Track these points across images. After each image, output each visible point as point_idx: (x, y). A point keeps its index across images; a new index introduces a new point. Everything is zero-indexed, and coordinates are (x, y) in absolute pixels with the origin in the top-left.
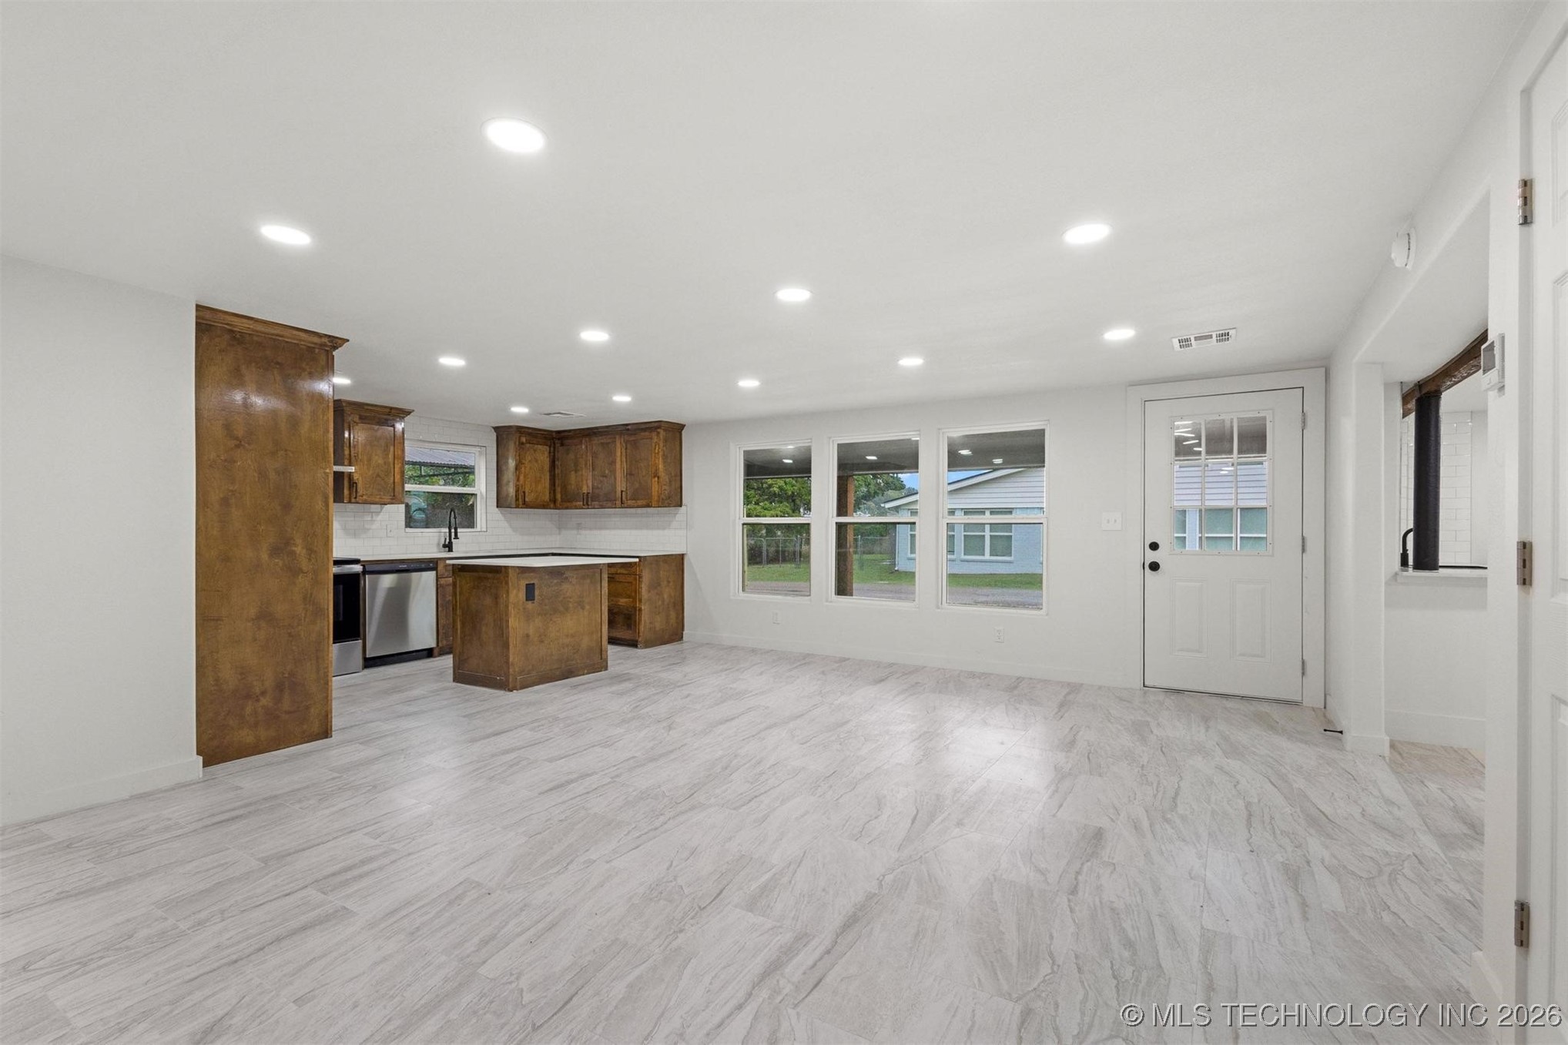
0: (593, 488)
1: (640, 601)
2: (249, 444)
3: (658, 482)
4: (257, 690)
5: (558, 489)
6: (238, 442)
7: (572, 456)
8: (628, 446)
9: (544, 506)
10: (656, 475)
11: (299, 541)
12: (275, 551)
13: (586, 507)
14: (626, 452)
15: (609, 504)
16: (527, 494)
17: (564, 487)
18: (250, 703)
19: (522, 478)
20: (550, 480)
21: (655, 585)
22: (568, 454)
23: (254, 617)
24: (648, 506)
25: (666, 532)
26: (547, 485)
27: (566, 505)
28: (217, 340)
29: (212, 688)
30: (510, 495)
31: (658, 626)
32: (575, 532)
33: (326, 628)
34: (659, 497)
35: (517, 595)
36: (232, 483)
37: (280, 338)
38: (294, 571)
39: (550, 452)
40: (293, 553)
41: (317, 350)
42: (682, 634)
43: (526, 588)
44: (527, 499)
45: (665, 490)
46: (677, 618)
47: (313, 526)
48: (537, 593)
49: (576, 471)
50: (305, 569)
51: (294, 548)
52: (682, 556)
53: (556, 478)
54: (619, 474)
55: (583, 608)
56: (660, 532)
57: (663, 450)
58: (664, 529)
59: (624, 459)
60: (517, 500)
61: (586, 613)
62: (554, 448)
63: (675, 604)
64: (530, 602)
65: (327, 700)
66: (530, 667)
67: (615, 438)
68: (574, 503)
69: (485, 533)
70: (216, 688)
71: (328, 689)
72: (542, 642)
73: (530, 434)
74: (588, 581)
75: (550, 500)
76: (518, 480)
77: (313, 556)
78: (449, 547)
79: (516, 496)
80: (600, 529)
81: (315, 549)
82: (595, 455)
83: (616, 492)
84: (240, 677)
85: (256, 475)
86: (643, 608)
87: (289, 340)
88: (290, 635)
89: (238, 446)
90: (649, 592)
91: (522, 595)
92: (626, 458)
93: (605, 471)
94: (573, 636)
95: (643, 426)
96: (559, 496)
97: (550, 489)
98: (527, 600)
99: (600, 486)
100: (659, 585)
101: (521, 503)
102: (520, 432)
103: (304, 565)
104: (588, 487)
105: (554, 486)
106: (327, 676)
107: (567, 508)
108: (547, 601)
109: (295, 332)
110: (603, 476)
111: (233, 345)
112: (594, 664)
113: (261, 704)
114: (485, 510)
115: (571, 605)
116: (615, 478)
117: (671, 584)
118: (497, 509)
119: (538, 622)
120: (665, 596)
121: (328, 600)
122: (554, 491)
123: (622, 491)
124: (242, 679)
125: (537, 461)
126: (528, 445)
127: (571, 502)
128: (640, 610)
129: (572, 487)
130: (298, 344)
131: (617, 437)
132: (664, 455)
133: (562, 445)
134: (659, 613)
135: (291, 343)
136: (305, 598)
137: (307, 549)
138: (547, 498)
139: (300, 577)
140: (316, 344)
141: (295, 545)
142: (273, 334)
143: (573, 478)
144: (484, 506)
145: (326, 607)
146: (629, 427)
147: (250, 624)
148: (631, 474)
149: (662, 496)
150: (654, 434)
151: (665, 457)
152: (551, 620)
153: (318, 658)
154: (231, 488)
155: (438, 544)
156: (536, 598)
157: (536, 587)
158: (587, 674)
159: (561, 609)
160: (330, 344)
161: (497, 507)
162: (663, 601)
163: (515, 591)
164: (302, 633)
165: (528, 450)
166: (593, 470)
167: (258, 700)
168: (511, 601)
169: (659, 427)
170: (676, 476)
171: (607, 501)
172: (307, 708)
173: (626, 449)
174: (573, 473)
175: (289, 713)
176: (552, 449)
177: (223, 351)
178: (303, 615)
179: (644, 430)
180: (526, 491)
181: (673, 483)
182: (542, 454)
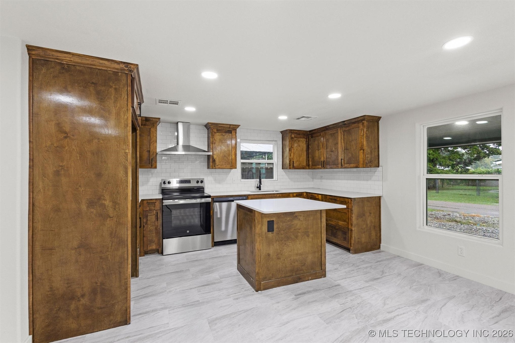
0: (326, 158)
1: (352, 225)
2: (73, 136)
3: (363, 153)
4: (79, 294)
5: (310, 160)
6: (66, 135)
7: (316, 142)
8: (345, 133)
9: (303, 168)
10: (362, 149)
11: (107, 197)
12: (91, 204)
13: (323, 168)
14: (344, 137)
15: (335, 167)
16: (295, 163)
17: (313, 158)
18: (74, 302)
19: (292, 155)
20: (307, 155)
21: (361, 215)
22: (314, 142)
23: (76, 247)
24: (357, 167)
25: (369, 182)
26: (305, 158)
27: (314, 167)
28: (52, 70)
29: (48, 293)
30: (287, 163)
31: (363, 240)
32: (320, 180)
33: (126, 253)
34: (364, 162)
35: (261, 229)
36: (62, 161)
37: (94, 67)
38: (104, 216)
39: (306, 142)
40: (104, 205)
41: (120, 74)
42: (380, 245)
43: (268, 222)
44: (295, 165)
45: (368, 157)
46: (376, 235)
47: (117, 187)
48: (275, 226)
49: (318, 150)
50: (111, 215)
51: (104, 202)
52: (379, 198)
53: (310, 154)
54: (340, 150)
55: (308, 236)
56: (365, 182)
57: (366, 133)
58: (367, 180)
59: (343, 141)
60: (290, 165)
61: (310, 240)
62: (308, 139)
63: (375, 227)
64: (270, 233)
65: (127, 299)
66: (271, 275)
67: (338, 130)
68: (318, 166)
69: (277, 181)
70: (50, 293)
71: (127, 293)
72: (279, 258)
73: (296, 133)
74: (312, 218)
75: (306, 165)
76: (290, 155)
77: (117, 206)
78: (259, 188)
79: (289, 164)
80: (332, 179)
81: (118, 202)
82: (327, 141)
83: (338, 160)
84: (66, 285)
85: (78, 155)
86: (353, 229)
87: (100, 68)
88: (101, 258)
89: (66, 137)
90: (358, 219)
91: (265, 228)
92: (344, 140)
93: (332, 149)
94: (301, 254)
95: (354, 121)
96: (311, 163)
97: (306, 160)
98: (268, 231)
99: (330, 157)
100: (364, 215)
101: (292, 167)
102: (292, 133)
103: (111, 212)
104: (324, 158)
105: (309, 158)
106: (127, 284)
107: (314, 169)
108: (282, 232)
109: (101, 61)
110: (332, 152)
111: (63, 73)
112: (316, 273)
113: (81, 303)
114: (278, 171)
115: (299, 234)
116: (338, 153)
117: (372, 215)
118: (282, 170)
119: (276, 246)
120: (368, 222)
121: (127, 235)
122: (309, 161)
123: (341, 159)
124: (68, 287)
125: (299, 146)
126: (295, 139)
127: (316, 166)
128: (351, 230)
129: (316, 158)
130: (106, 70)
131: (339, 129)
132: (367, 136)
133: (312, 137)
134: (364, 232)
135: (102, 69)
136: (111, 234)
137: (113, 202)
138: (305, 164)
139: (108, 221)
140: (117, 69)
141: (105, 200)
142: (88, 64)
143: (317, 154)
144: (276, 168)
145: (126, 239)
146: (346, 123)
147: (73, 251)
148: (347, 149)
149: (366, 161)
150: (360, 125)
151: (367, 137)
152: (285, 244)
153: (120, 273)
154: (61, 164)
155: (255, 186)
156: (275, 230)
157: (275, 222)
158: (311, 280)
159: (293, 237)
160: (127, 69)
161: (282, 169)
162: (367, 225)
163: (260, 226)
164: (109, 257)
165: (295, 141)
166: (326, 149)
167: (79, 301)
168: (256, 232)
169: (364, 120)
170: (375, 149)
171: (333, 165)
172: (113, 305)
173: (344, 135)
174: (317, 151)
175: (99, 308)
176: (307, 140)
177: (56, 77)
178: (110, 245)
179: (354, 123)
180: (295, 161)
181: (373, 153)
182: (303, 144)
